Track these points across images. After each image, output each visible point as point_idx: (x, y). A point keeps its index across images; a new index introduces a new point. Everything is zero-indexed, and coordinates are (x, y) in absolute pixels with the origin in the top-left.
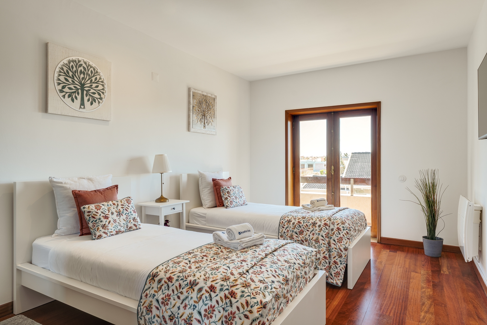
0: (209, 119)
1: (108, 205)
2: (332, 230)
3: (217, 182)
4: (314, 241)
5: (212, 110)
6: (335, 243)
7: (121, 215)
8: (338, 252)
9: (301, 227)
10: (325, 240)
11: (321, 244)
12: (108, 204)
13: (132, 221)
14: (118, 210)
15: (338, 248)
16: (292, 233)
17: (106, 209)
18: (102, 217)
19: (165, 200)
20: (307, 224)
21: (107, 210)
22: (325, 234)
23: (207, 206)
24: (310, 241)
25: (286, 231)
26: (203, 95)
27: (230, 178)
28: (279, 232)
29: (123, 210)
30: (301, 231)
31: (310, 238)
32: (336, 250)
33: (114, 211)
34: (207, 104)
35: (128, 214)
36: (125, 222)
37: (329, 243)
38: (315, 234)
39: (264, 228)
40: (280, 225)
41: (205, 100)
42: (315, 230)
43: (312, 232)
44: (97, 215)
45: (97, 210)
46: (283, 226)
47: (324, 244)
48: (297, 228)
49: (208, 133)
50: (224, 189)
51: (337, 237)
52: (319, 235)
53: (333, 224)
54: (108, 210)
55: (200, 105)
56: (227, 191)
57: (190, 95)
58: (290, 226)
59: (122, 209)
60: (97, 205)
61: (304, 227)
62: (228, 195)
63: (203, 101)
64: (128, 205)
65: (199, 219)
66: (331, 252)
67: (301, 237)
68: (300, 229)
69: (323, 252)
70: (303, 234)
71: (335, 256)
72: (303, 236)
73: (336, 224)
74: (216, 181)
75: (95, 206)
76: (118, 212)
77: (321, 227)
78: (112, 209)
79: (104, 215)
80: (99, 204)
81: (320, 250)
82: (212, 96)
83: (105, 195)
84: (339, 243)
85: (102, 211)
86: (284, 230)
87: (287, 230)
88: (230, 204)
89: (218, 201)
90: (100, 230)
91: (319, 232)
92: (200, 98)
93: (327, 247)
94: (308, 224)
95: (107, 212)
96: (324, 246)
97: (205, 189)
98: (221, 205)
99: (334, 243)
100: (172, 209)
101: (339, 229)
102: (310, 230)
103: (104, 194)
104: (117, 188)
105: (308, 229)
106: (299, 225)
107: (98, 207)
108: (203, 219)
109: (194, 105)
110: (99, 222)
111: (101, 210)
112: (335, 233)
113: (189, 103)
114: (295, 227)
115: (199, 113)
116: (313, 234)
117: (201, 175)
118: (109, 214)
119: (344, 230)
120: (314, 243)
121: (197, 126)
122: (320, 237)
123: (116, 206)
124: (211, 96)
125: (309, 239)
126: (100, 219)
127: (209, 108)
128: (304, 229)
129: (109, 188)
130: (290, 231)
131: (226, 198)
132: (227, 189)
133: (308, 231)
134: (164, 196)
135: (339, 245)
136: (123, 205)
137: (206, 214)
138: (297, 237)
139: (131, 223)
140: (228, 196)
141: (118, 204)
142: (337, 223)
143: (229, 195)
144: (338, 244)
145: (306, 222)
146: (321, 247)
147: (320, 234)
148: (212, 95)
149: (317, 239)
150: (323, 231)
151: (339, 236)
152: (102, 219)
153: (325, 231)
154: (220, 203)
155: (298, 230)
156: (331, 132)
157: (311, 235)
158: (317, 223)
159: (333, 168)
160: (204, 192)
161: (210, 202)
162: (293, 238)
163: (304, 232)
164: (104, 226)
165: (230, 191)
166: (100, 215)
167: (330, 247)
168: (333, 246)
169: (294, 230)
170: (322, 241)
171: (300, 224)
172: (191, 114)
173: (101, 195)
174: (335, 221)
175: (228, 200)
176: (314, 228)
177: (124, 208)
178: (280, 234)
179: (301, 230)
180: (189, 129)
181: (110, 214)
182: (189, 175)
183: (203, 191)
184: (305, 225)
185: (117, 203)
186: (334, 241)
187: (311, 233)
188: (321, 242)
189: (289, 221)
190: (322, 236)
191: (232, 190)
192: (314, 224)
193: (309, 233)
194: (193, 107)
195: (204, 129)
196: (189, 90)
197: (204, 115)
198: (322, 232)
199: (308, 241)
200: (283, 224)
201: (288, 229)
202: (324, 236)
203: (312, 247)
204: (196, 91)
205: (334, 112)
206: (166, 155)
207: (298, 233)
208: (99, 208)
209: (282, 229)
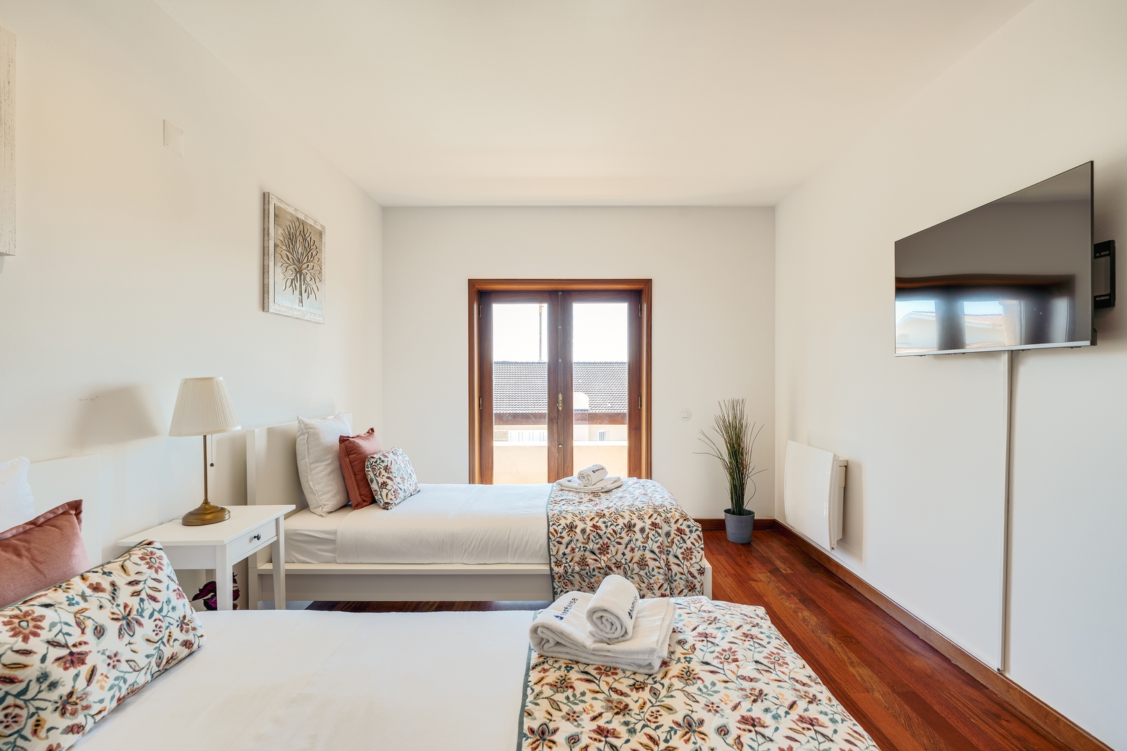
0: (310, 283)
1: (71, 602)
2: (668, 534)
3: (351, 445)
4: (635, 565)
5: (315, 261)
6: (680, 563)
7: (136, 626)
8: (687, 581)
9: (601, 538)
10: (659, 559)
11: (676, 574)
12: (71, 593)
13: (176, 633)
14: (122, 608)
15: (686, 571)
16: (582, 553)
17: (66, 624)
18: (56, 664)
19: (219, 514)
20: (615, 529)
21: (72, 622)
22: (682, 553)
23: (327, 509)
24: (626, 566)
25: (567, 551)
26: (298, 218)
27: (372, 430)
28: (550, 555)
29: (142, 600)
30: (602, 546)
31: (626, 560)
32: (683, 577)
33: (103, 618)
34: (307, 245)
35: (160, 611)
36: (150, 649)
37: (667, 564)
38: (637, 549)
39: (510, 548)
40: (549, 538)
41: (302, 233)
42: (634, 539)
43: (629, 546)
44: (25, 666)
45: (25, 639)
46: (560, 540)
47: (659, 568)
48: (594, 539)
49: (307, 317)
50: (376, 462)
51: (681, 548)
52: (644, 550)
53: (667, 521)
54: (78, 624)
55: (291, 244)
56: (383, 464)
57: (266, 213)
58: (577, 537)
59: (137, 599)
60: (16, 617)
61: (609, 536)
62: (386, 475)
63: (298, 235)
64: (155, 576)
65: (312, 548)
66: (672, 583)
67: (605, 559)
68: (601, 542)
69: (659, 585)
70: (608, 553)
71: (682, 590)
72: (609, 556)
73: (673, 521)
74: (351, 442)
75: (9, 623)
76: (124, 618)
77: (646, 533)
78: (93, 612)
79: (65, 652)
80: (25, 608)
81: (652, 581)
82: (316, 227)
83: (35, 552)
84: (688, 560)
85: (50, 636)
86: (562, 549)
87: (569, 548)
88: (393, 497)
89: (357, 494)
90: (47, 726)
91: (642, 543)
92: (291, 226)
93: (666, 574)
94: (618, 529)
95: (75, 631)
96: (659, 573)
97: (317, 465)
98: (364, 501)
99: (677, 561)
100: (251, 540)
101: (680, 531)
102: (624, 541)
103: (28, 550)
104: (78, 514)
105: (619, 540)
106: (597, 533)
107: (24, 624)
108: (323, 547)
109: (279, 242)
110: (40, 692)
111: (45, 635)
112: (650, 535)
113: (265, 233)
114: (589, 539)
115: (290, 265)
116: (632, 550)
117: (307, 430)
118: (84, 638)
119: (691, 532)
120: (637, 569)
121: (284, 299)
122: (648, 555)
123: (106, 596)
124: (313, 225)
125: (623, 561)
126: (43, 677)
127: (310, 254)
128: (609, 541)
129: (42, 520)
130: (577, 550)
131: (384, 484)
132: (383, 461)
133: (619, 543)
134: (213, 501)
135: (688, 564)
136: (136, 582)
137: (335, 533)
138: (596, 560)
139: (175, 640)
140: (388, 478)
141: (113, 584)
142: (675, 520)
143: (390, 476)
144: (686, 563)
145: (611, 525)
146: (654, 576)
147: (646, 547)
148: (315, 222)
149: (643, 558)
150: (652, 540)
151: (684, 546)
152: (57, 672)
153: (656, 539)
154: (362, 497)
155: (597, 544)
156: (557, 330)
157: (627, 551)
158: (635, 525)
159: (560, 397)
160: (314, 472)
161: (334, 496)
162: (588, 565)
163: (611, 548)
164: (67, 705)
165: (389, 465)
166: (43, 659)
167: (670, 572)
168: (675, 568)
169: (587, 546)
170: (654, 562)
171: (599, 531)
172: (271, 264)
173: (15, 558)
174: (669, 516)
175: (388, 487)
176: (633, 535)
177: (143, 595)
178: (553, 559)
179: (604, 543)
180: (264, 306)
181: (89, 636)
182: (271, 432)
183: (311, 470)
184: (612, 532)
185: (110, 579)
186: (677, 557)
187: (626, 547)
188: (652, 564)
189: (571, 527)
190: (653, 552)
191: (393, 462)
192: (630, 527)
193: (621, 548)
194: (276, 246)
195: (300, 308)
196: (265, 197)
197: (300, 272)
198: (650, 542)
199: (622, 568)
200: (559, 535)
201: (573, 545)
202: (657, 551)
203: (633, 578)
204: (282, 206)
205: (562, 291)
206: (221, 378)
207: (597, 552)
208: (31, 628)
209: (557, 548)
